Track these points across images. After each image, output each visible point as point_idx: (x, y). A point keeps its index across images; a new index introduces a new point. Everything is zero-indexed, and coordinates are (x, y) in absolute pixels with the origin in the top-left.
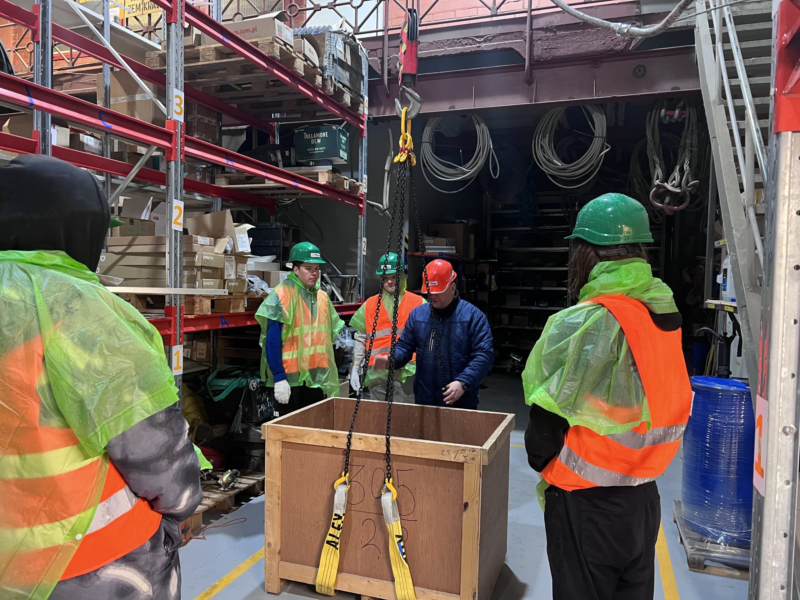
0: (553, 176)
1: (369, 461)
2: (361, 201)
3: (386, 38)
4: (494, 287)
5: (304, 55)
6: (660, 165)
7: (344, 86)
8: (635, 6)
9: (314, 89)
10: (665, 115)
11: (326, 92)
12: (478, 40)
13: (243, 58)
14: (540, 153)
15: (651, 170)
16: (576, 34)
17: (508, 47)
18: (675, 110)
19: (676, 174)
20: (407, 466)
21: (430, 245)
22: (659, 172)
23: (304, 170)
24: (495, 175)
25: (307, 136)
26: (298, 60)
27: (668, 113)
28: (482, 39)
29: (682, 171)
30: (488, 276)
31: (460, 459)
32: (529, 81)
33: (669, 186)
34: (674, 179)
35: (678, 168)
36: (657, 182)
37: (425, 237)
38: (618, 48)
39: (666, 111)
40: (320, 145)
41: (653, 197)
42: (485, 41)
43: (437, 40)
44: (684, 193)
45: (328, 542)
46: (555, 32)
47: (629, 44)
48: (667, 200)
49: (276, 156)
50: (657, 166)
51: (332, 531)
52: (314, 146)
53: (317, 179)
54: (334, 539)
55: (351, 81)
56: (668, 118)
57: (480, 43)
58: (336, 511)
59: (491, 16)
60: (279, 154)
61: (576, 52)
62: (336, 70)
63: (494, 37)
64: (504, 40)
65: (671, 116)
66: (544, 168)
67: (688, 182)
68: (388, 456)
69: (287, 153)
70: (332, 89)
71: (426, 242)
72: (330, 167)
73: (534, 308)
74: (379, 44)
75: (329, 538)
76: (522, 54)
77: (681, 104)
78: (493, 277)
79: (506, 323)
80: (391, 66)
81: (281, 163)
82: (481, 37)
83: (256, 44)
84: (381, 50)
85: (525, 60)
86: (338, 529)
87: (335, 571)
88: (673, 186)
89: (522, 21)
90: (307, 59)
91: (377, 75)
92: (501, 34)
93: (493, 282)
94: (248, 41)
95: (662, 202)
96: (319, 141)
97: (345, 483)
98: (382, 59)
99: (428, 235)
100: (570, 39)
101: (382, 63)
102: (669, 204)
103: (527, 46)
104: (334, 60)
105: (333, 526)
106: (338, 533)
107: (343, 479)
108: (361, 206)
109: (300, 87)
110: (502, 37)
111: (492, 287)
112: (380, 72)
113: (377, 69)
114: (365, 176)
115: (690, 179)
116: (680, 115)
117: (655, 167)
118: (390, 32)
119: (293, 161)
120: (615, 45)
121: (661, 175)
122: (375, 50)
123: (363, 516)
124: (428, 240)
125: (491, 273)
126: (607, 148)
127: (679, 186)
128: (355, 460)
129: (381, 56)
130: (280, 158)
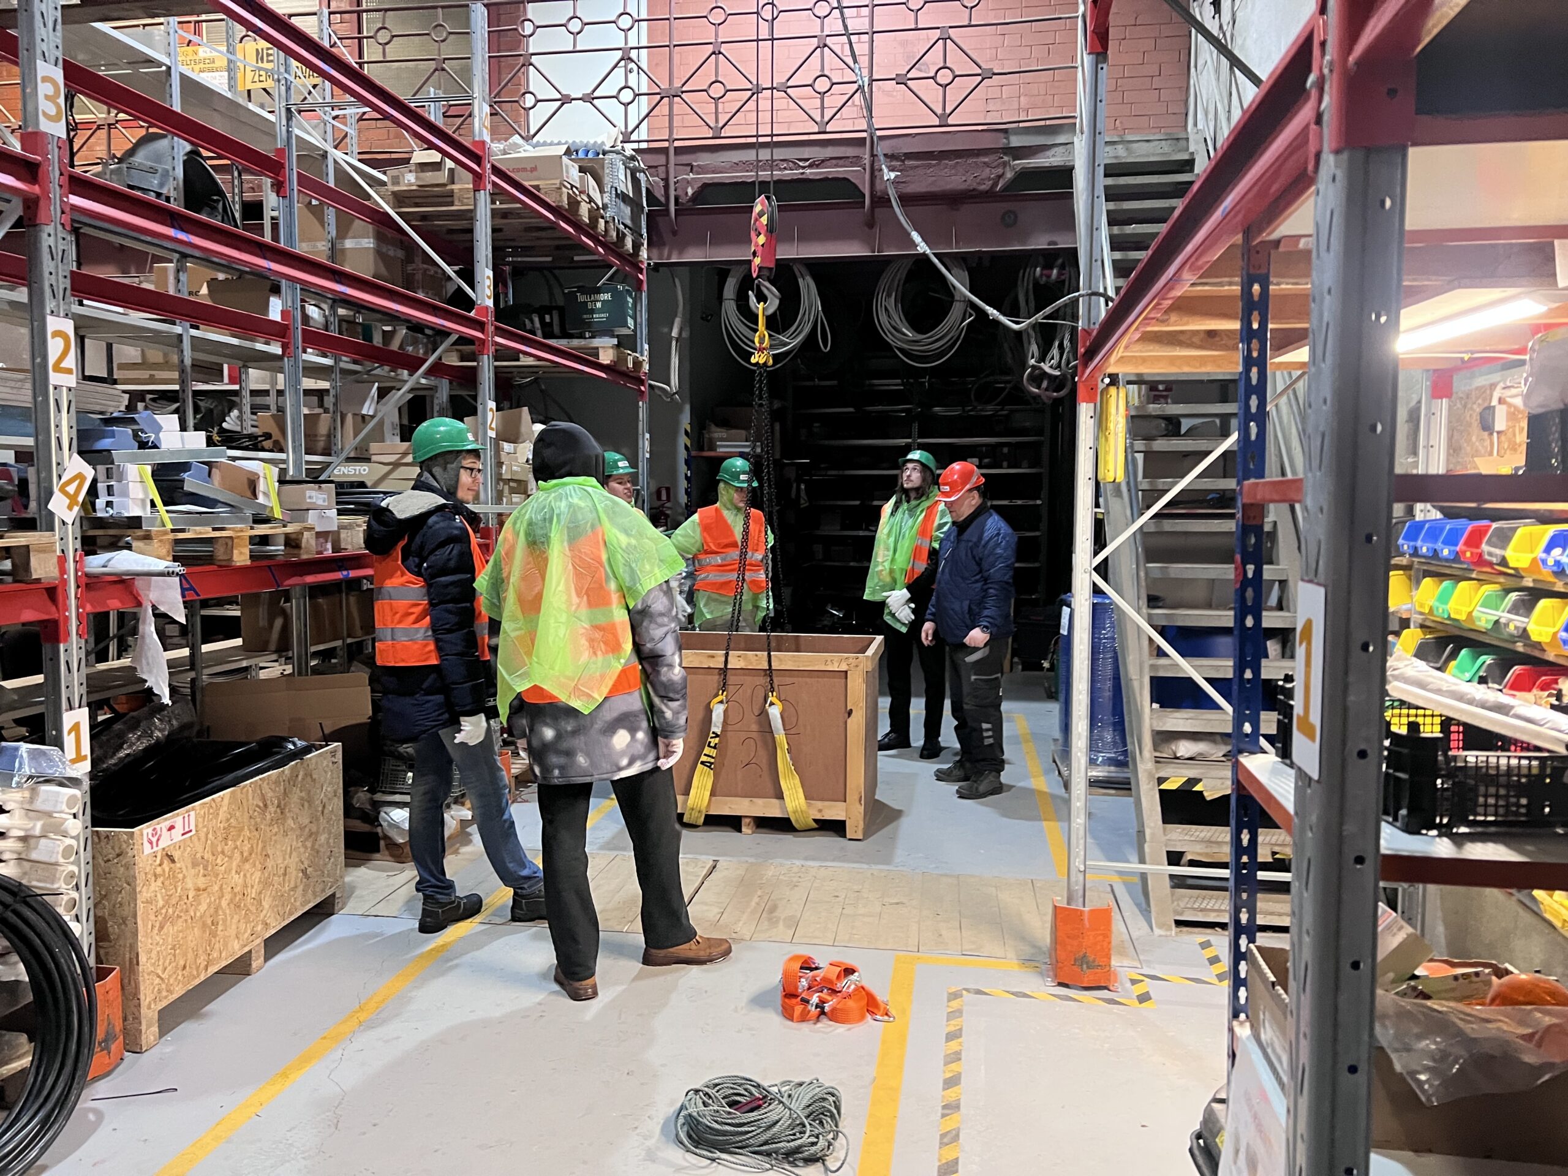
0: (901, 350)
1: (748, 679)
2: (642, 382)
3: (672, 152)
4: (804, 503)
5: (589, 196)
6: (1036, 339)
7: (626, 226)
8: (1002, 135)
9: (594, 238)
10: (1042, 275)
11: (608, 238)
12: (801, 164)
13: (519, 205)
14: (884, 318)
15: (1026, 345)
16: (930, 166)
17: (841, 176)
18: (1052, 269)
19: (1055, 351)
20: (788, 680)
21: (722, 440)
22: (1034, 348)
23: (576, 342)
24: (826, 347)
25: (581, 298)
26: (583, 204)
27: (1045, 272)
28: (807, 164)
29: (1061, 347)
30: (795, 485)
31: (844, 667)
32: (871, 224)
33: (1046, 367)
34: (1053, 358)
35: (1057, 343)
36: (1032, 362)
37: (713, 428)
38: (983, 187)
39: (1042, 270)
40: (600, 311)
41: (1028, 380)
42: (810, 166)
43: (744, 159)
44: (1064, 375)
45: (702, 763)
46: (903, 161)
47: (996, 184)
48: (1045, 384)
49: (532, 321)
50: (1033, 341)
51: (707, 750)
52: (592, 311)
53: (597, 356)
54: (709, 759)
55: (632, 219)
56: (1044, 279)
57: (804, 168)
58: (713, 729)
59: (819, 133)
60: (536, 320)
61: (929, 189)
62: (619, 208)
63: (823, 161)
64: (837, 166)
65: (1049, 276)
66: (889, 339)
67: (1068, 363)
68: (769, 672)
69: (547, 318)
70: (615, 234)
71: (716, 435)
72: (615, 341)
73: (861, 533)
74: (661, 159)
75: (703, 758)
76: (861, 187)
77: (1060, 261)
78: (803, 487)
79: (821, 557)
80: (680, 192)
81: (539, 332)
82: (807, 160)
83: (537, 187)
84: (663, 168)
85: (864, 195)
86: (715, 747)
87: (708, 793)
88: (1051, 367)
89: (861, 142)
90: (591, 200)
91: (659, 203)
92: (832, 158)
93: (803, 494)
94: (526, 184)
95: (1039, 387)
96: (599, 305)
97: (721, 702)
98: (666, 180)
99: (717, 425)
100: (921, 171)
101: (666, 187)
102: (1047, 389)
103: (867, 176)
104: (617, 195)
105: (709, 746)
106: (713, 753)
107: (719, 698)
108: (642, 388)
109: (584, 238)
110: (834, 162)
111: (802, 501)
112: (663, 199)
113: (659, 194)
114: (646, 347)
115: (1071, 359)
116: (1059, 274)
117: (1029, 343)
118: (677, 144)
119: (556, 329)
120: (979, 184)
121: (1036, 354)
122: (656, 167)
123: (743, 735)
124: (718, 433)
125: (799, 481)
126: (971, 315)
127: (1059, 366)
128: (732, 679)
129: (663, 176)
130: (537, 324)
